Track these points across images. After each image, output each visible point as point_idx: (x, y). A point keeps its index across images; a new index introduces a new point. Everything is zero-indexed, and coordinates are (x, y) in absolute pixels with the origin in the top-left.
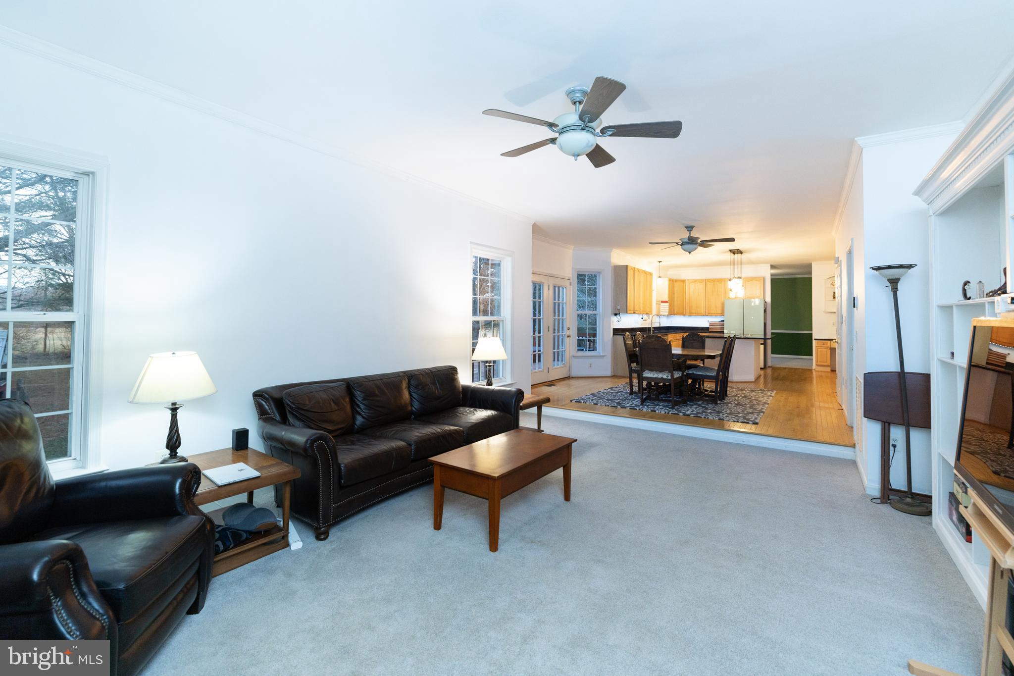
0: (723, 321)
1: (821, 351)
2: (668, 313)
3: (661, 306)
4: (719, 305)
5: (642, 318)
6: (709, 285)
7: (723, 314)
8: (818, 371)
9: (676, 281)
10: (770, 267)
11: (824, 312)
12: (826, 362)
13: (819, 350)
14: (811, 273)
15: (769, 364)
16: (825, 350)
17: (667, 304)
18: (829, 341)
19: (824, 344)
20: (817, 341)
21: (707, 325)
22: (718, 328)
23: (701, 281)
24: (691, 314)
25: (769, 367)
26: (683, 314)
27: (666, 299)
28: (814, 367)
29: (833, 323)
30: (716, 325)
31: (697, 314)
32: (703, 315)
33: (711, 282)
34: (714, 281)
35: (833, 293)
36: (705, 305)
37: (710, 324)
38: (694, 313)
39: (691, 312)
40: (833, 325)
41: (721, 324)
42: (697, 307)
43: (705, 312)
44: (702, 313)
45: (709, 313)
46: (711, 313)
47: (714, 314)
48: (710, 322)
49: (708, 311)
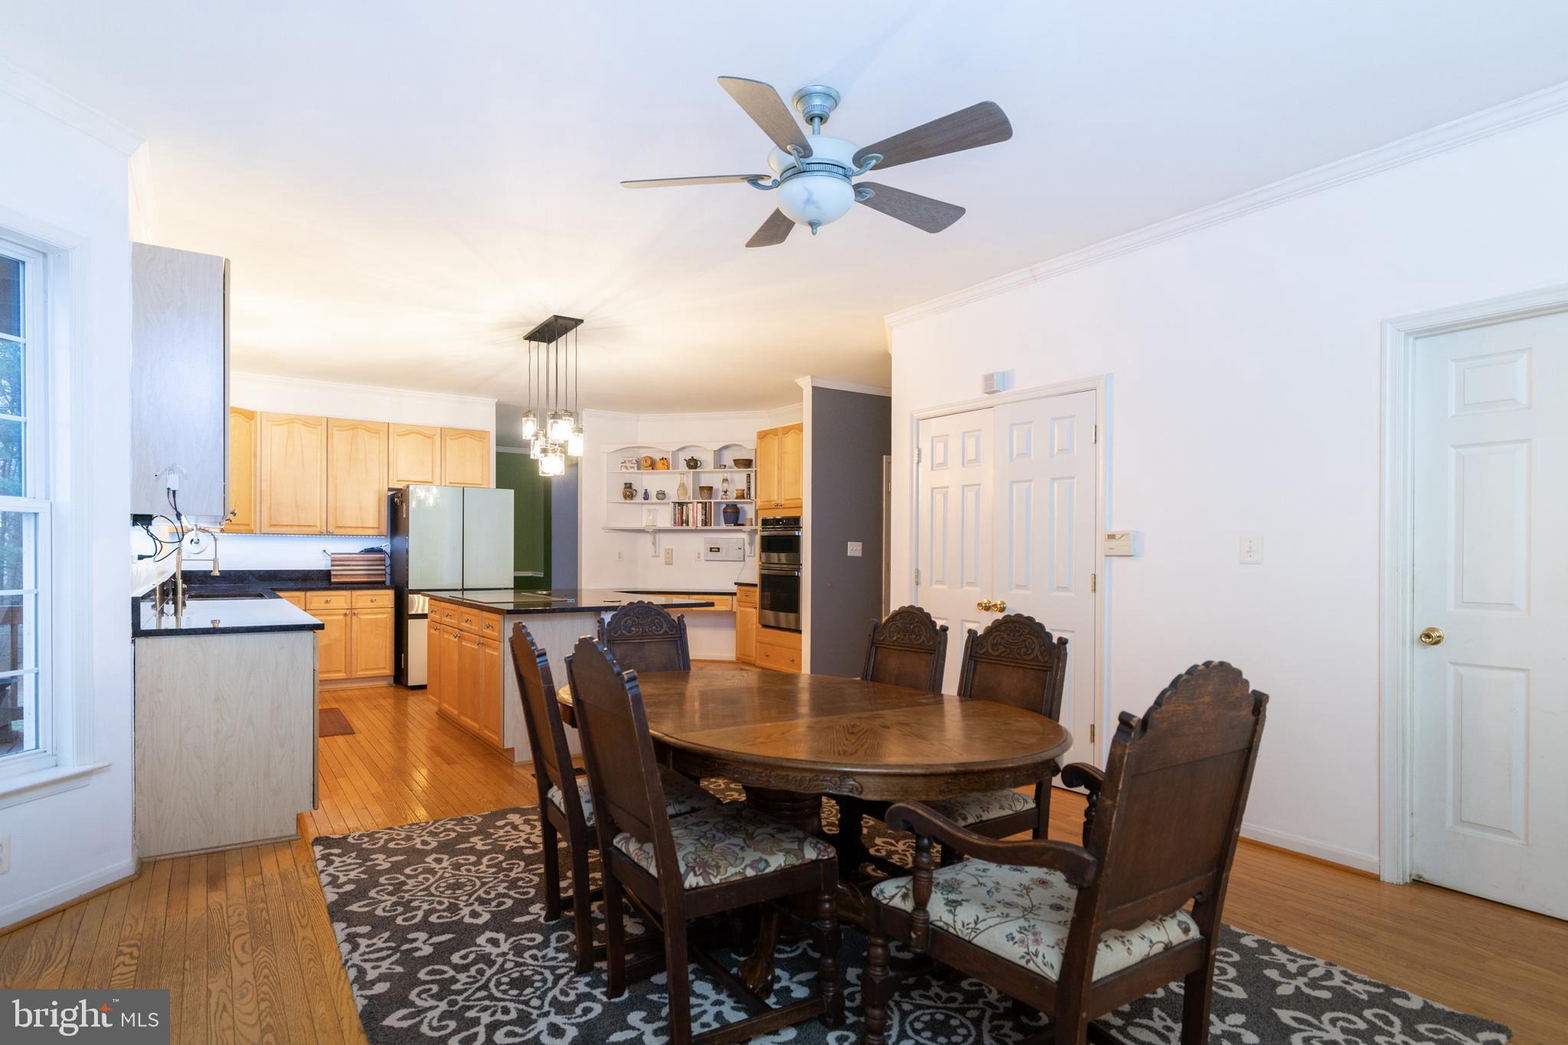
4: (372, 505)
6: (339, 438)
10: (494, 410)
11: (603, 528)
21: (320, 564)
23: (310, 422)
24: (276, 530)
26: (249, 529)
29: (619, 554)
30: (353, 565)
31: (296, 528)
32: (321, 534)
33: (344, 430)
34: (354, 428)
35: (624, 486)
36: (324, 504)
37: (332, 561)
38: (287, 525)
39: (275, 523)
40: (620, 558)
41: (368, 561)
42: (297, 506)
43: (324, 524)
44: (315, 526)
45: (338, 527)
46: (345, 527)
47: (353, 529)
48: (333, 554)
49: (335, 519)
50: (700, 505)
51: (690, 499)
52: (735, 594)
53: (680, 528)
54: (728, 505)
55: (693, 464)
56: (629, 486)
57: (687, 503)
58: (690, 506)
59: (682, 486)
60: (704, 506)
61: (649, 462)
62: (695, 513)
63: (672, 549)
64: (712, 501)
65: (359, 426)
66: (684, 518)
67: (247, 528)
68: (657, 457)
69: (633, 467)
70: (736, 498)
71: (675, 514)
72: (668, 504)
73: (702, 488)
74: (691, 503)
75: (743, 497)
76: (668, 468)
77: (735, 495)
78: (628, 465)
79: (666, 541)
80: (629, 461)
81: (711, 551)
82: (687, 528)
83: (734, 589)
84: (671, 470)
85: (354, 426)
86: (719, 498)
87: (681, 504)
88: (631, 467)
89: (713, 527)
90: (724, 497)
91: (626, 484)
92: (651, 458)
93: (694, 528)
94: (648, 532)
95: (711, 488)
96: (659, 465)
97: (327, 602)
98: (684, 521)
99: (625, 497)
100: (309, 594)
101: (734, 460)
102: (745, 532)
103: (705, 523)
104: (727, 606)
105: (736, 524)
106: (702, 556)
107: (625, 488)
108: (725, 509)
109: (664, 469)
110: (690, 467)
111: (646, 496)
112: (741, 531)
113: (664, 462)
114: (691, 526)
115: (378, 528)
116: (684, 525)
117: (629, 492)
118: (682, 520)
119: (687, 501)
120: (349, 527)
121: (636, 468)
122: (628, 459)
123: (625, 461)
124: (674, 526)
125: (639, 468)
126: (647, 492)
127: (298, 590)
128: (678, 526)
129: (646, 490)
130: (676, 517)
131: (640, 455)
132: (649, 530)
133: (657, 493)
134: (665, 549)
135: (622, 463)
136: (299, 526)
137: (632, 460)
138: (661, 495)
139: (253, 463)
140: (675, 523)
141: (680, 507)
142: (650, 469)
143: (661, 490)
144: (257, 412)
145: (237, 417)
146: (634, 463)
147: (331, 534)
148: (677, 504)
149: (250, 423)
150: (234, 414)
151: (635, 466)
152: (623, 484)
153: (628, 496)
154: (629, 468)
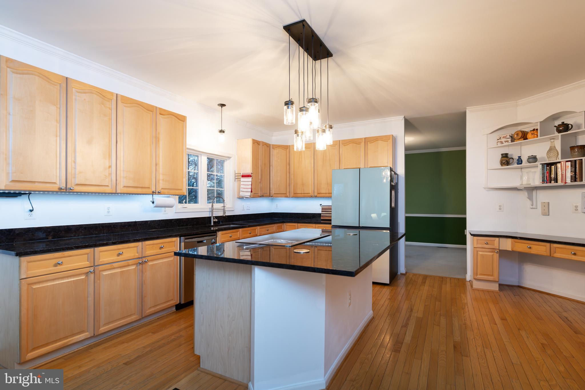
1: (482, 255)
2: (249, 194)
3: (242, 183)
5: (153, 203)
6: (319, 152)
8: (478, 290)
9: (275, 147)
10: (403, 122)
11: (484, 188)
12: (492, 275)
13: (481, 253)
14: (464, 144)
15: (402, 269)
16: (491, 254)
17: (250, 179)
18: (497, 239)
19: (487, 244)
20: (475, 238)
21: (318, 210)
23: (307, 146)
24: (296, 196)
25: (402, 274)
26: (286, 196)
27: (249, 171)
28: (469, 276)
29: (500, 206)
30: (330, 212)
31: (303, 194)
32: (311, 197)
35: (501, 156)
36: (313, 183)
37: (322, 209)
38: (300, 194)
39: (296, 193)
40: (500, 209)
42: (303, 184)
43: (313, 192)
44: (310, 193)
45: (318, 193)
46: (321, 193)
47: (325, 194)
48: (322, 206)
49: (317, 190)
50: (569, 164)
51: (558, 159)
53: (549, 185)
55: (563, 128)
56: (505, 156)
57: (556, 163)
58: (559, 165)
59: (552, 149)
60: (574, 164)
61: (520, 135)
62: (565, 171)
63: (549, 203)
64: (584, 158)
66: (553, 176)
68: (528, 130)
69: (507, 141)
71: (543, 174)
72: (537, 166)
73: (573, 148)
74: (560, 162)
76: (537, 137)
78: (503, 140)
79: (543, 196)
80: (504, 137)
82: (555, 184)
84: (539, 138)
87: (550, 165)
88: (506, 142)
89: (583, 182)
91: (502, 154)
92: (523, 132)
93: (563, 185)
96: (529, 136)
98: (553, 178)
99: (502, 164)
100: (299, 224)
103: (574, 179)
106: (580, 208)
107: (502, 158)
109: (534, 137)
110: (560, 131)
111: (520, 161)
113: (534, 132)
114: (560, 183)
116: (553, 182)
117: (506, 160)
118: (551, 178)
119: (556, 161)
120: (323, 193)
121: (510, 141)
122: (503, 136)
123: (500, 138)
124: (543, 183)
125: (512, 141)
126: (521, 159)
127: (295, 222)
128: (547, 183)
129: (520, 157)
130: (544, 176)
131: (513, 131)
132: (521, 188)
133: (529, 158)
134: (542, 202)
135: (498, 140)
136: (304, 193)
137: (507, 136)
138: (533, 159)
139: (288, 167)
140: (543, 181)
141: (548, 168)
142: (522, 140)
143: (532, 156)
144: (290, 146)
145: (280, 149)
146: (508, 138)
147: (316, 197)
148: (545, 165)
149: (286, 151)
150: (278, 148)
151: (510, 140)
152: (501, 155)
153: (504, 164)
154: (504, 142)
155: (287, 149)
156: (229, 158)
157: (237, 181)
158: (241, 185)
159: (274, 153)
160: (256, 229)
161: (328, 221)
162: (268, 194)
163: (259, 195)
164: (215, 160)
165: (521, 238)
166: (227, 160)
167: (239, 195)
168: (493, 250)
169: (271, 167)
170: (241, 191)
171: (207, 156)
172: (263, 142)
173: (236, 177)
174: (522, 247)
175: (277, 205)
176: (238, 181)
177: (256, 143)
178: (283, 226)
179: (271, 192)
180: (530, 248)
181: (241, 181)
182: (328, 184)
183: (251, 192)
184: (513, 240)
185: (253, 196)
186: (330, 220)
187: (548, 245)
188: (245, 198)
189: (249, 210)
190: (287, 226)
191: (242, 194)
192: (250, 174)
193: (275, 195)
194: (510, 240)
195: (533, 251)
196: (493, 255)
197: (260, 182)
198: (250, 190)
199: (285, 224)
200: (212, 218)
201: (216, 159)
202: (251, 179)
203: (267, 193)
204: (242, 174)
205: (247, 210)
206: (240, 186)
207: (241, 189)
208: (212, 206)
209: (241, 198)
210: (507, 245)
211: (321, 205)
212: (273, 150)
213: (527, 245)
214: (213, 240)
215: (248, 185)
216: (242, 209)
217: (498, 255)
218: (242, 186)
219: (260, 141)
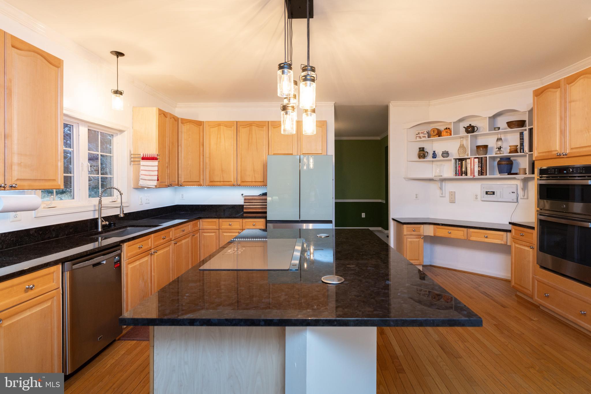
0: (265, 194)
1: (411, 242)
2: (155, 183)
3: (142, 168)
4: (259, 167)
6: (243, 132)
7: (264, 183)
9: (185, 121)
10: (333, 108)
11: (405, 178)
12: (418, 260)
13: (409, 240)
16: (417, 240)
17: (155, 163)
18: (421, 226)
19: (415, 231)
20: (405, 226)
21: (240, 201)
22: (257, 207)
23: (228, 125)
24: (213, 184)
26: (199, 184)
27: (153, 151)
29: (416, 195)
30: (255, 203)
31: (222, 183)
32: (234, 185)
33: (246, 127)
34: (250, 126)
35: (418, 150)
36: (235, 169)
37: (245, 200)
38: (218, 181)
39: (212, 181)
40: (416, 197)
41: (262, 200)
42: (222, 170)
43: (236, 180)
44: (231, 181)
45: (242, 182)
46: (246, 182)
47: (250, 183)
48: (245, 196)
49: (241, 177)
50: (476, 160)
51: (468, 156)
52: (510, 231)
53: (460, 177)
54: (502, 159)
55: (471, 129)
56: (422, 150)
57: (466, 159)
58: (468, 161)
59: (462, 147)
60: (480, 160)
61: (436, 132)
62: (473, 166)
63: (455, 192)
64: (488, 156)
65: (253, 124)
66: (464, 170)
67: (199, 183)
68: (442, 128)
69: (425, 137)
70: (510, 153)
71: (456, 168)
72: (451, 160)
73: (478, 147)
74: (469, 158)
75: (516, 151)
76: (451, 135)
77: (509, 151)
78: (421, 135)
79: (449, 187)
80: (422, 133)
81: (487, 193)
82: (466, 177)
83: (510, 227)
84: (452, 136)
85: (250, 124)
86: (493, 153)
87: (461, 160)
89: (488, 176)
90: (499, 152)
91: (420, 148)
92: (438, 130)
93: (472, 177)
94: (436, 180)
95: (486, 147)
96: (444, 133)
97: (230, 225)
98: (463, 172)
99: (420, 157)
100: (221, 220)
101: (507, 123)
102: (519, 179)
103: (481, 173)
104: (502, 240)
105: (510, 173)
106: (479, 197)
107: (419, 151)
108: (499, 162)
109: (448, 135)
110: (468, 131)
111: (434, 155)
112: (514, 178)
113: (448, 130)
114: (469, 176)
115: (263, 182)
116: (464, 175)
117: (422, 154)
118: (462, 171)
119: (466, 157)
120: (248, 182)
121: (427, 137)
122: (421, 131)
123: (419, 133)
124: (455, 176)
125: (429, 137)
126: (435, 153)
127: (215, 218)
128: (459, 176)
129: (434, 151)
130: (457, 170)
131: (430, 128)
132: (437, 179)
133: (442, 153)
134: (450, 192)
135: (417, 134)
136: (223, 181)
137: (424, 132)
138: (446, 154)
139: (201, 148)
140: (456, 174)
141: (460, 162)
142: (437, 137)
143: (445, 151)
144: (204, 122)
145: (191, 125)
146: (425, 134)
147: (239, 185)
148: (458, 160)
149: (199, 128)
150: (189, 123)
151: (426, 135)
152: (418, 148)
153: (422, 156)
154: (422, 137)
155: (201, 126)
156: (121, 131)
157: (133, 165)
158: (142, 170)
159: (184, 129)
160: (170, 232)
161: (262, 214)
162: (177, 183)
163: (166, 184)
164: (99, 133)
165: (443, 225)
166: (117, 135)
167: (138, 184)
168: (419, 236)
169: (179, 147)
170: (141, 179)
171: (89, 126)
172: (170, 114)
173: (132, 160)
174: (442, 232)
175: (182, 195)
176: (135, 164)
177: (163, 114)
178: (198, 223)
179: (179, 179)
180: (450, 233)
181: (141, 164)
182: (254, 171)
183: (158, 180)
184: (435, 226)
185: (159, 185)
186: (266, 213)
187: (465, 229)
188: (146, 189)
189: (149, 203)
190: (203, 223)
191: (142, 183)
192: (156, 156)
193: (184, 183)
194: (432, 227)
195: (452, 236)
196: (419, 241)
197: (168, 167)
198: (156, 178)
199: (200, 220)
200: (100, 220)
201: (101, 132)
202: (157, 162)
203: (175, 181)
204: (142, 156)
205: (146, 203)
206: (140, 172)
207: (141, 177)
208: (100, 202)
209: (139, 188)
210: (429, 230)
211: (242, 195)
212: (183, 126)
213: (448, 231)
214: (117, 258)
215: (152, 171)
216: (140, 203)
217: (423, 240)
218: (142, 172)
219: (167, 113)
